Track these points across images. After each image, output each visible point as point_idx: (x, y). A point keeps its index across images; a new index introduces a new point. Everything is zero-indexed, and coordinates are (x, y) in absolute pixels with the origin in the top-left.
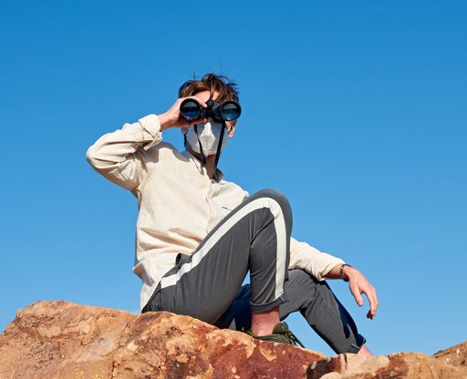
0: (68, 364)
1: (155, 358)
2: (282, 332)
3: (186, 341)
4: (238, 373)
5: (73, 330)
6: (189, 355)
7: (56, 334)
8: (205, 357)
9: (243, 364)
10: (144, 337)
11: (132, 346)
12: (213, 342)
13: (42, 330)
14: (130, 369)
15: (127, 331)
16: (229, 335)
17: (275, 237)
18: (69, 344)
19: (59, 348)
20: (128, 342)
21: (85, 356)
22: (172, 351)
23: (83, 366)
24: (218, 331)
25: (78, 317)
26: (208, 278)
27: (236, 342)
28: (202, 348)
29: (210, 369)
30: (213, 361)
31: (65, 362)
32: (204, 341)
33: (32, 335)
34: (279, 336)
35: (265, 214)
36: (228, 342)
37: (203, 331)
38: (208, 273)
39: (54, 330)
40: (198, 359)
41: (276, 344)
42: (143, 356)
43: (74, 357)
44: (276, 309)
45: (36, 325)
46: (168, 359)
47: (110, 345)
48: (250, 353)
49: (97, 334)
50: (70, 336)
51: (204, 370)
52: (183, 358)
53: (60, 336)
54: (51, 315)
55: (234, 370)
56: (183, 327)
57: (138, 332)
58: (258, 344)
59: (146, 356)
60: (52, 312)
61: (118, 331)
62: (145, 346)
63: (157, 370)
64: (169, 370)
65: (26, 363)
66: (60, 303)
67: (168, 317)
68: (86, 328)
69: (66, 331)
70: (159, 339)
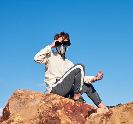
0: (27, 106)
1: (50, 105)
2: (81, 98)
3: (57, 101)
4: (70, 109)
5: (29, 97)
6: (58, 105)
7: (24, 98)
8: (62, 105)
9: (72, 107)
10: (47, 100)
11: (44, 102)
12: (64, 102)
13: (21, 97)
14: (43, 108)
15: (42, 98)
16: (68, 100)
17: (81, 75)
18: (28, 101)
19: (25, 102)
20: (43, 101)
21: (32, 104)
22: (54, 104)
23: (31, 107)
24: (65, 99)
25: (30, 94)
26: (64, 85)
27: (70, 102)
28: (61, 103)
29: (63, 108)
30: (64, 106)
31: (26, 106)
32: (62, 101)
33: (18, 98)
34: (80, 100)
35: (79, 69)
36: (68, 102)
37: (61, 99)
38: (64, 84)
39: (24, 97)
40: (60, 106)
41: (80, 102)
42: (46, 105)
43: (29, 104)
44: (80, 93)
45: (19, 96)
46: (53, 106)
47: (38, 101)
48: (73, 104)
49: (35, 99)
50: (28, 99)
51: (62, 108)
52: (56, 106)
53: (25, 99)
54: (23, 93)
55: (69, 109)
56: (57, 98)
57: (45, 99)
58: (75, 102)
59: (47, 105)
60: (23, 92)
61: (40, 98)
62: (47, 102)
63: (50, 108)
64: (53, 108)
65: (16, 106)
66: (25, 90)
67: (53, 95)
68: (32, 97)
69: (27, 98)
70: (50, 101)
